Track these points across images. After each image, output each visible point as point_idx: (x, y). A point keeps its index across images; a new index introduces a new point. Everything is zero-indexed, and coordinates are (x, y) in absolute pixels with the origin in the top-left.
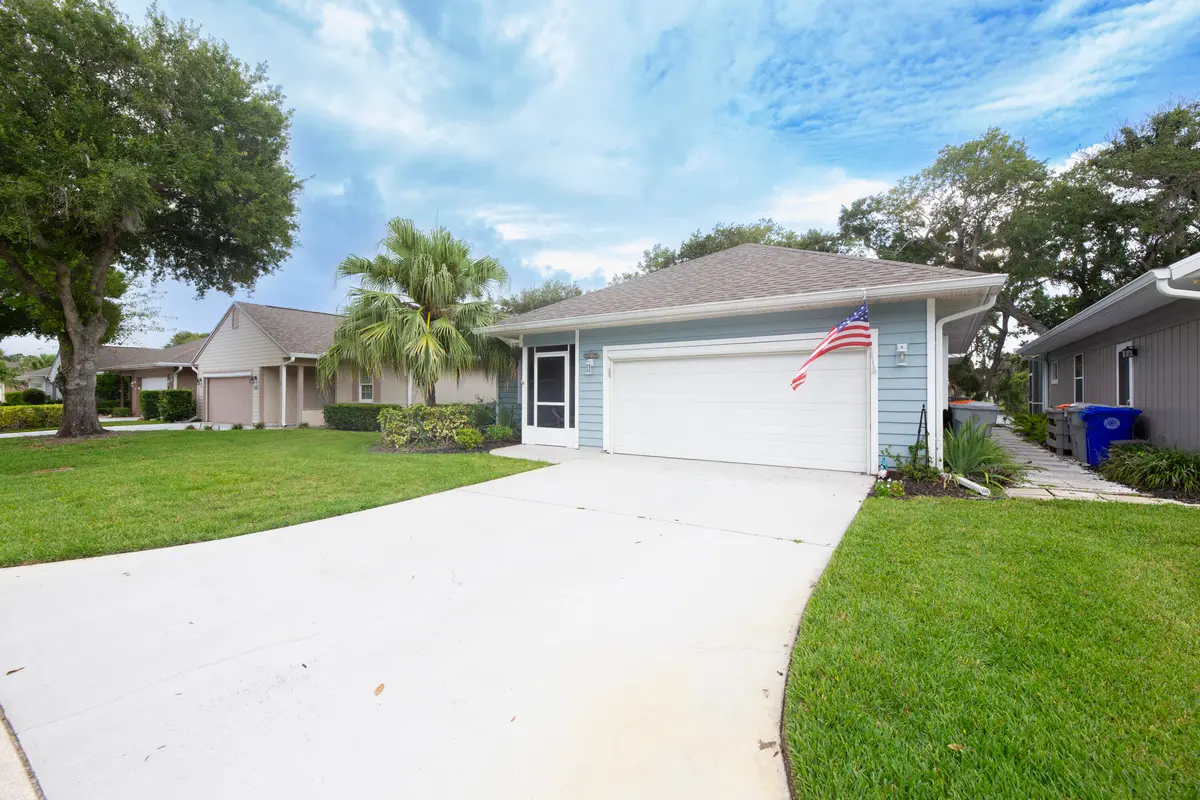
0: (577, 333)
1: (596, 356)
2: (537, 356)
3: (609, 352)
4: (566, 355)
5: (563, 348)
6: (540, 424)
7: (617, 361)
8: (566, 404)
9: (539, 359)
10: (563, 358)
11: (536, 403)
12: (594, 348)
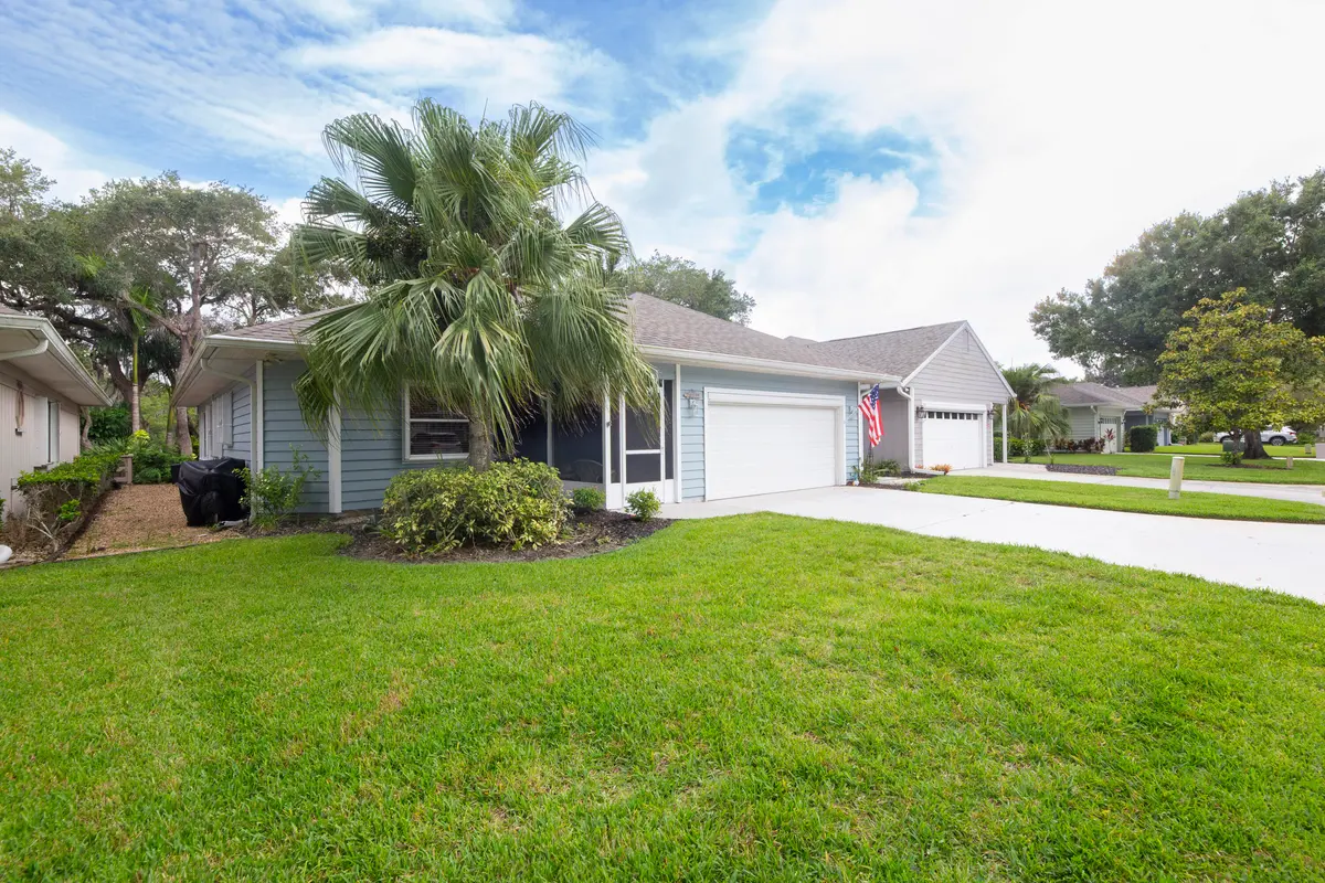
0: (679, 367)
1: (698, 396)
3: (713, 393)
6: (628, 482)
7: (712, 404)
8: (662, 452)
11: (624, 452)
12: (698, 387)
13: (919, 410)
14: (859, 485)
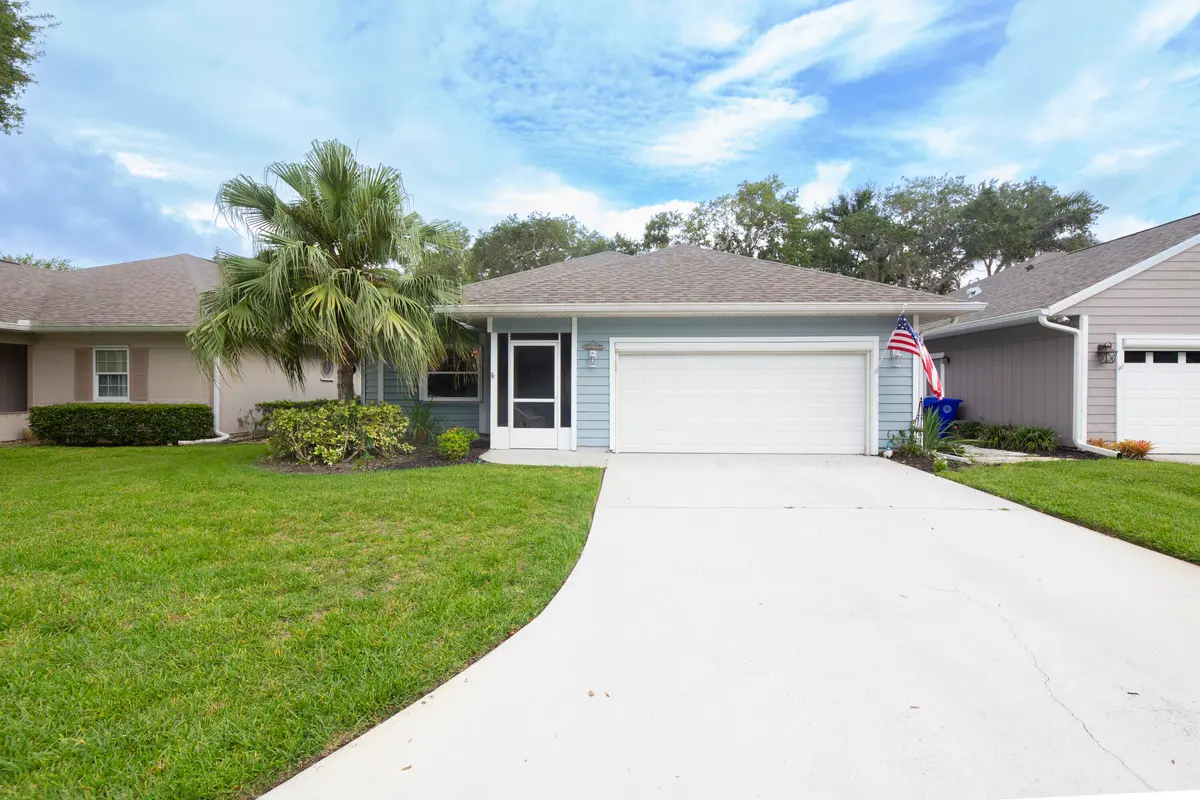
0: (575, 321)
1: (601, 347)
2: (512, 344)
4: (557, 345)
5: (554, 337)
6: (515, 426)
7: (621, 354)
8: (557, 401)
9: (517, 349)
10: (553, 347)
11: (512, 400)
12: (599, 339)
13: (1102, 354)
14: (892, 458)
